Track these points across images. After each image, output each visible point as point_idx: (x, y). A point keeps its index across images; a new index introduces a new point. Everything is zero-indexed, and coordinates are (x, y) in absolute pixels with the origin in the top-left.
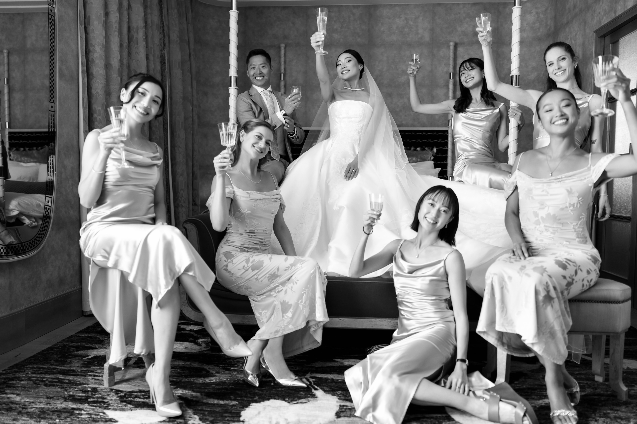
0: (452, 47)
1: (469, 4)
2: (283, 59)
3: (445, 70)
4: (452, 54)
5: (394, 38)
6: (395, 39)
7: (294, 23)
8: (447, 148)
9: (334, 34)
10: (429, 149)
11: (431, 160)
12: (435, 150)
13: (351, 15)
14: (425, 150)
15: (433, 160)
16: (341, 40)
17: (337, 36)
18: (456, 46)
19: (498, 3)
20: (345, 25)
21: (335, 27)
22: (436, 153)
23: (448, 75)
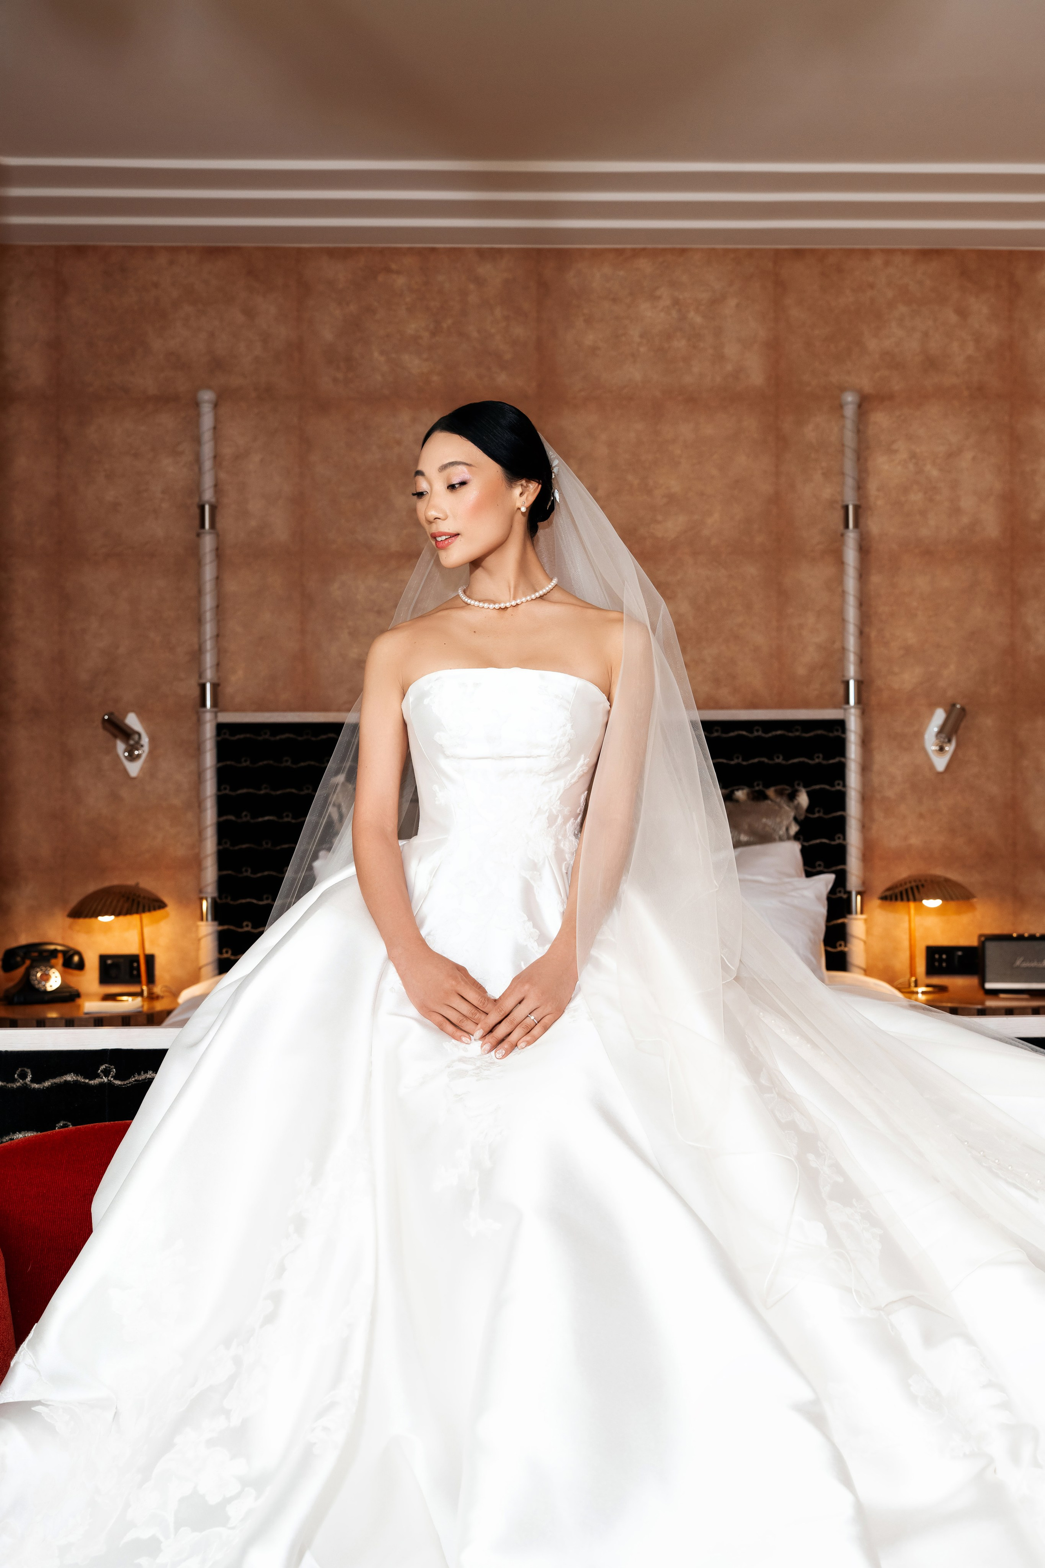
0: (850, 411)
1: (904, 252)
2: (207, 450)
3: (827, 492)
4: (849, 437)
5: (634, 373)
6: (638, 376)
7: (250, 313)
8: (844, 785)
9: (406, 357)
10: (780, 793)
11: (789, 838)
12: (803, 799)
13: (472, 287)
14: (765, 797)
15: (796, 837)
16: (435, 378)
17: (417, 362)
18: (864, 403)
19: (1011, 252)
20: (450, 321)
21: (411, 328)
22: (810, 809)
23: (840, 513)
